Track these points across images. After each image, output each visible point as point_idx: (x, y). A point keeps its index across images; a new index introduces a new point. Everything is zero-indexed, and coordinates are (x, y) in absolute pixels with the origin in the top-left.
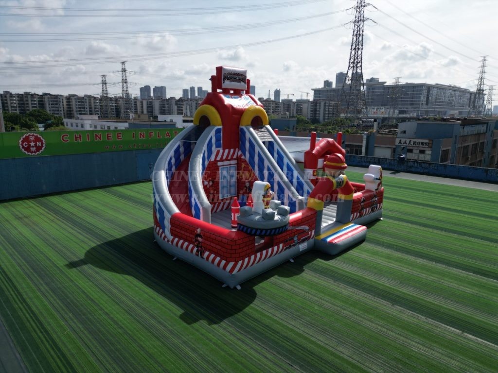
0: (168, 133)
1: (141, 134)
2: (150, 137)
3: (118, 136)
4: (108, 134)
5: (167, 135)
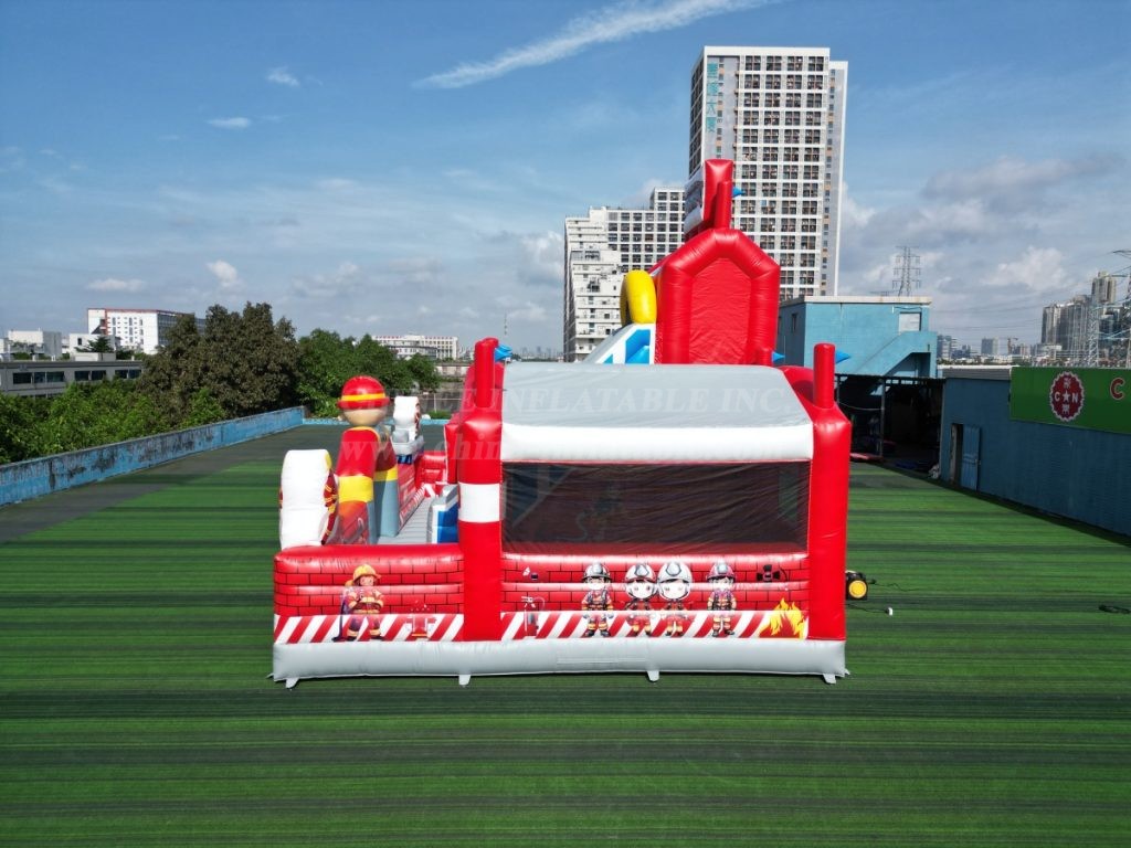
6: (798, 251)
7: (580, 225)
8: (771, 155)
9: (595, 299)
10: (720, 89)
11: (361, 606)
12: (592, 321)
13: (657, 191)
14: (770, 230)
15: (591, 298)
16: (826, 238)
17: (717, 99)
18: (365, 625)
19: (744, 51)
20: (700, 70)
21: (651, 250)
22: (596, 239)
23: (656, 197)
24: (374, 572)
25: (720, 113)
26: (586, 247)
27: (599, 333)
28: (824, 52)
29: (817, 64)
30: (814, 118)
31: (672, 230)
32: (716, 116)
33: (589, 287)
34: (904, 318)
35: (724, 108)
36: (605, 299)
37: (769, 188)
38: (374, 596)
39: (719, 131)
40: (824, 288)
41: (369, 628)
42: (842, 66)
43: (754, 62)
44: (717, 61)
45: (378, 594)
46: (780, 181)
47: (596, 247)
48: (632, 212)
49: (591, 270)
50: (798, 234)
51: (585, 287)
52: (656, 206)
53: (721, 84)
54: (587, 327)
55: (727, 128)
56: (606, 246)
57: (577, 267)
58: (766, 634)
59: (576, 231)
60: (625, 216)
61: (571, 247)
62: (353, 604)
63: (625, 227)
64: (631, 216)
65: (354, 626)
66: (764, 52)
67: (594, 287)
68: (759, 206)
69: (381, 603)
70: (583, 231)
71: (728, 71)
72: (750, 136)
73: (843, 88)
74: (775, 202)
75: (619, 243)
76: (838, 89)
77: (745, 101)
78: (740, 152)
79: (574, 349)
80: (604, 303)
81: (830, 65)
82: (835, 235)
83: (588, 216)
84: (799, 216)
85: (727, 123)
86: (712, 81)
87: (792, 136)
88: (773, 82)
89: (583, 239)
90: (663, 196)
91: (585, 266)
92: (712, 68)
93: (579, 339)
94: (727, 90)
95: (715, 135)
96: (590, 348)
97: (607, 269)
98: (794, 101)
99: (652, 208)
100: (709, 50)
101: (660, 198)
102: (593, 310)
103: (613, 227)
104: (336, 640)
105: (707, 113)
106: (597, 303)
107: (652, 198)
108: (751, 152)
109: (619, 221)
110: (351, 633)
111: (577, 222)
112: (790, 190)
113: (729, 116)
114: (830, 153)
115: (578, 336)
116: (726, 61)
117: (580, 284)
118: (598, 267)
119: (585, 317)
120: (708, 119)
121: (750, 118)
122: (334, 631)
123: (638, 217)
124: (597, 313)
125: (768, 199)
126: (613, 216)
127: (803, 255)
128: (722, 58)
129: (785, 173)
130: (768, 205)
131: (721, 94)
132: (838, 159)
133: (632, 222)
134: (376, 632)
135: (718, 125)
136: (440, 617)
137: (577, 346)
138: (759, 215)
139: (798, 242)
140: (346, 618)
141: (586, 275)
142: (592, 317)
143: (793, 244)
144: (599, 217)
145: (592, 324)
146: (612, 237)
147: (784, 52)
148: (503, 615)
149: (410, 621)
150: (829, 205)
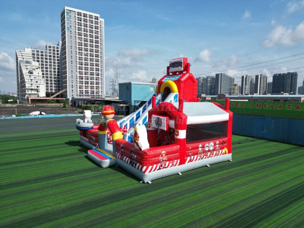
0: (281, 105)
1: (258, 105)
2: (265, 108)
3: (243, 105)
4: (237, 104)
5: (280, 107)
6: (95, 67)
7: (22, 52)
8: (86, 40)
9: (31, 76)
10: (70, 19)
11: (163, 161)
12: (31, 83)
13: (48, 45)
14: (87, 61)
15: (30, 76)
16: (101, 64)
17: (70, 22)
18: (163, 165)
19: (77, 10)
20: (64, 13)
21: (47, 62)
22: (28, 57)
23: (48, 47)
24: (165, 152)
25: (71, 26)
26: (25, 60)
27: (34, 87)
28: (98, 15)
29: (97, 18)
30: (97, 32)
31: (53, 57)
32: (69, 27)
33: (29, 72)
34: (151, 88)
35: (72, 25)
36: (35, 77)
37: (86, 49)
38: (165, 158)
39: (71, 31)
40: (102, 77)
41: (164, 166)
42: (103, 20)
43: (80, 14)
44: (69, 11)
45: (166, 157)
46: (89, 48)
47: (29, 60)
48: (40, 50)
49: (28, 67)
50: (94, 62)
51: (27, 72)
52: (48, 50)
53: (71, 18)
54: (30, 85)
55: (73, 31)
56: (32, 60)
57: (23, 66)
58: (223, 154)
59: (20, 54)
60: (38, 51)
61: (19, 59)
62: (162, 160)
63: (38, 55)
64: (40, 52)
65: (161, 166)
66: (83, 12)
67: (31, 73)
68: (83, 54)
69: (166, 159)
70: (23, 55)
71: (72, 15)
72: (80, 34)
73: (103, 26)
74: (88, 53)
75: (36, 59)
76: (102, 26)
77: (78, 24)
78: (77, 38)
79: (25, 92)
80: (35, 78)
81: (100, 19)
82: (103, 64)
83: (24, 50)
84: (94, 58)
85: (73, 29)
86: (68, 17)
87: (91, 36)
88: (85, 21)
89: (23, 57)
90: (50, 47)
91: (26, 66)
92: (67, 13)
93: (27, 89)
94: (73, 20)
95: (70, 33)
96: (31, 92)
97: (34, 67)
98: (91, 27)
99: (47, 50)
100: (66, 8)
101: (49, 47)
102: (31, 80)
103: (33, 54)
104: (158, 170)
105: (67, 25)
106: (32, 78)
107: (46, 47)
108: (80, 38)
109: (36, 53)
110: (161, 168)
111: (20, 51)
112: (91, 51)
113: (73, 28)
114: (101, 42)
115: (27, 88)
116: (71, 12)
117: (25, 72)
118: (31, 66)
119: (29, 82)
120: (67, 27)
121: (79, 29)
122: (158, 168)
123: (42, 52)
124: (33, 81)
125: (86, 52)
126: (33, 51)
127: (96, 68)
128: (70, 11)
129: (90, 46)
130: (86, 54)
131: (71, 21)
132: (103, 44)
133: (40, 53)
134: (165, 166)
135: (70, 30)
136: (176, 161)
137: (26, 91)
138: (83, 56)
139: (94, 65)
140: (160, 164)
141: (27, 69)
142: (31, 82)
143: (93, 65)
144: (29, 51)
145: (32, 84)
146: (34, 58)
147: (88, 13)
148: (186, 158)
149: (171, 163)
150: (101, 56)
